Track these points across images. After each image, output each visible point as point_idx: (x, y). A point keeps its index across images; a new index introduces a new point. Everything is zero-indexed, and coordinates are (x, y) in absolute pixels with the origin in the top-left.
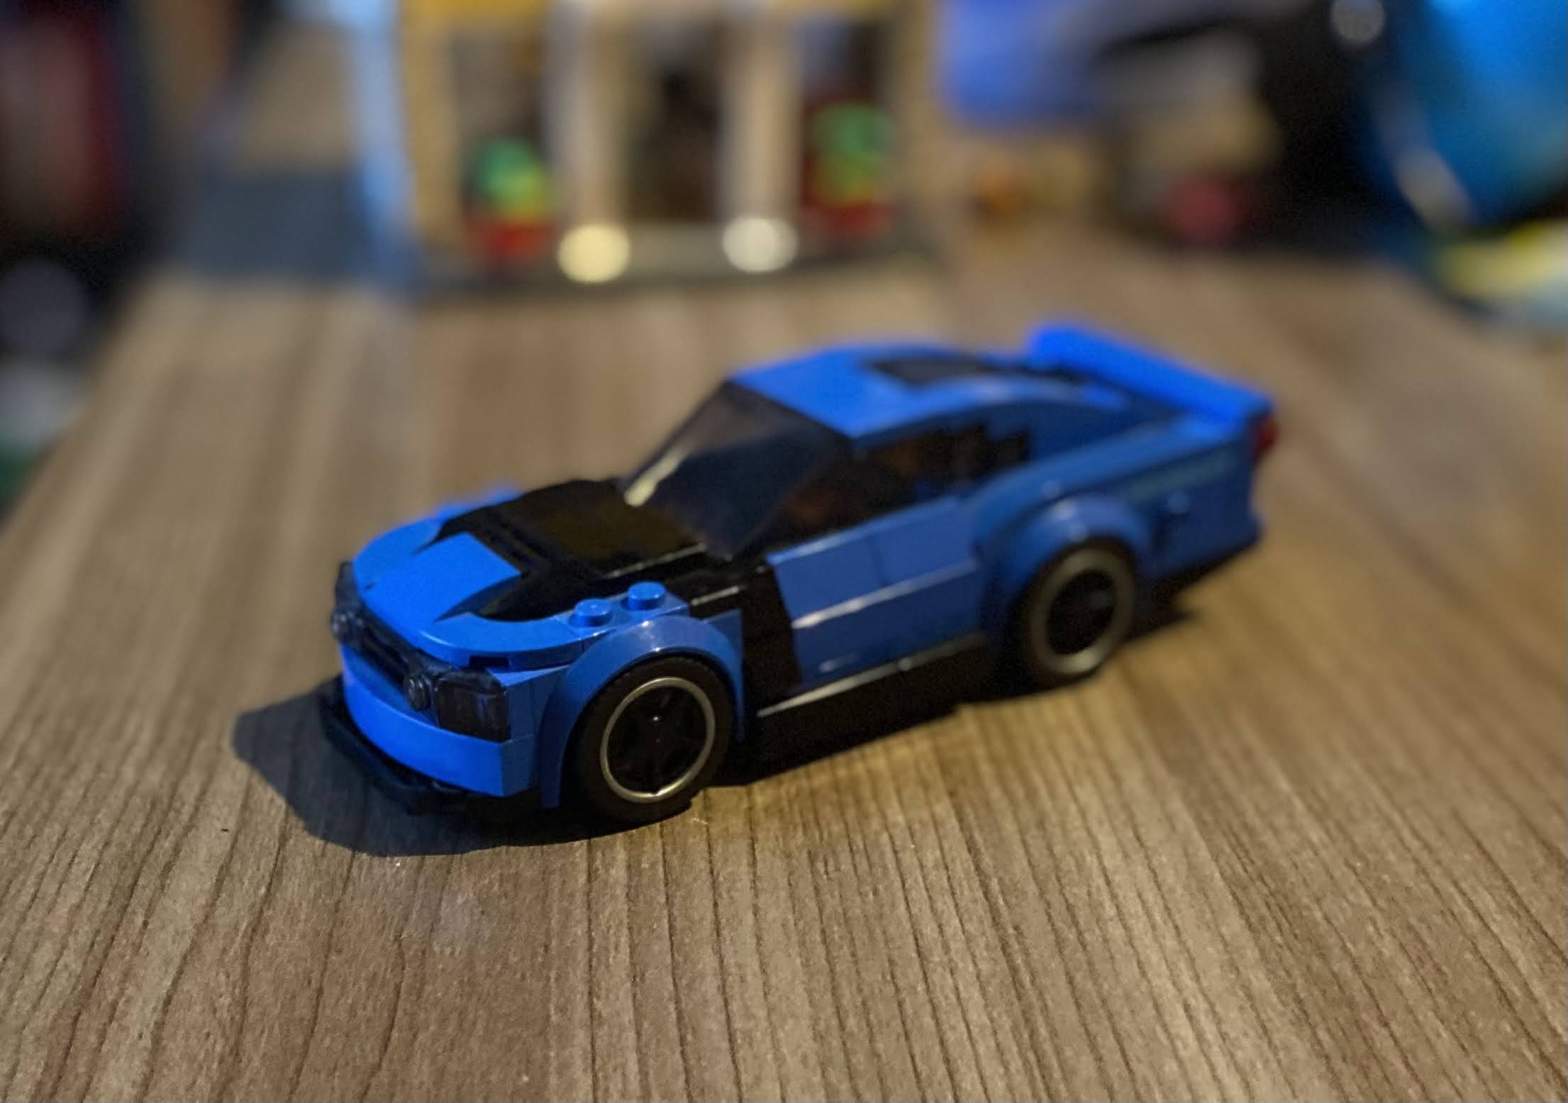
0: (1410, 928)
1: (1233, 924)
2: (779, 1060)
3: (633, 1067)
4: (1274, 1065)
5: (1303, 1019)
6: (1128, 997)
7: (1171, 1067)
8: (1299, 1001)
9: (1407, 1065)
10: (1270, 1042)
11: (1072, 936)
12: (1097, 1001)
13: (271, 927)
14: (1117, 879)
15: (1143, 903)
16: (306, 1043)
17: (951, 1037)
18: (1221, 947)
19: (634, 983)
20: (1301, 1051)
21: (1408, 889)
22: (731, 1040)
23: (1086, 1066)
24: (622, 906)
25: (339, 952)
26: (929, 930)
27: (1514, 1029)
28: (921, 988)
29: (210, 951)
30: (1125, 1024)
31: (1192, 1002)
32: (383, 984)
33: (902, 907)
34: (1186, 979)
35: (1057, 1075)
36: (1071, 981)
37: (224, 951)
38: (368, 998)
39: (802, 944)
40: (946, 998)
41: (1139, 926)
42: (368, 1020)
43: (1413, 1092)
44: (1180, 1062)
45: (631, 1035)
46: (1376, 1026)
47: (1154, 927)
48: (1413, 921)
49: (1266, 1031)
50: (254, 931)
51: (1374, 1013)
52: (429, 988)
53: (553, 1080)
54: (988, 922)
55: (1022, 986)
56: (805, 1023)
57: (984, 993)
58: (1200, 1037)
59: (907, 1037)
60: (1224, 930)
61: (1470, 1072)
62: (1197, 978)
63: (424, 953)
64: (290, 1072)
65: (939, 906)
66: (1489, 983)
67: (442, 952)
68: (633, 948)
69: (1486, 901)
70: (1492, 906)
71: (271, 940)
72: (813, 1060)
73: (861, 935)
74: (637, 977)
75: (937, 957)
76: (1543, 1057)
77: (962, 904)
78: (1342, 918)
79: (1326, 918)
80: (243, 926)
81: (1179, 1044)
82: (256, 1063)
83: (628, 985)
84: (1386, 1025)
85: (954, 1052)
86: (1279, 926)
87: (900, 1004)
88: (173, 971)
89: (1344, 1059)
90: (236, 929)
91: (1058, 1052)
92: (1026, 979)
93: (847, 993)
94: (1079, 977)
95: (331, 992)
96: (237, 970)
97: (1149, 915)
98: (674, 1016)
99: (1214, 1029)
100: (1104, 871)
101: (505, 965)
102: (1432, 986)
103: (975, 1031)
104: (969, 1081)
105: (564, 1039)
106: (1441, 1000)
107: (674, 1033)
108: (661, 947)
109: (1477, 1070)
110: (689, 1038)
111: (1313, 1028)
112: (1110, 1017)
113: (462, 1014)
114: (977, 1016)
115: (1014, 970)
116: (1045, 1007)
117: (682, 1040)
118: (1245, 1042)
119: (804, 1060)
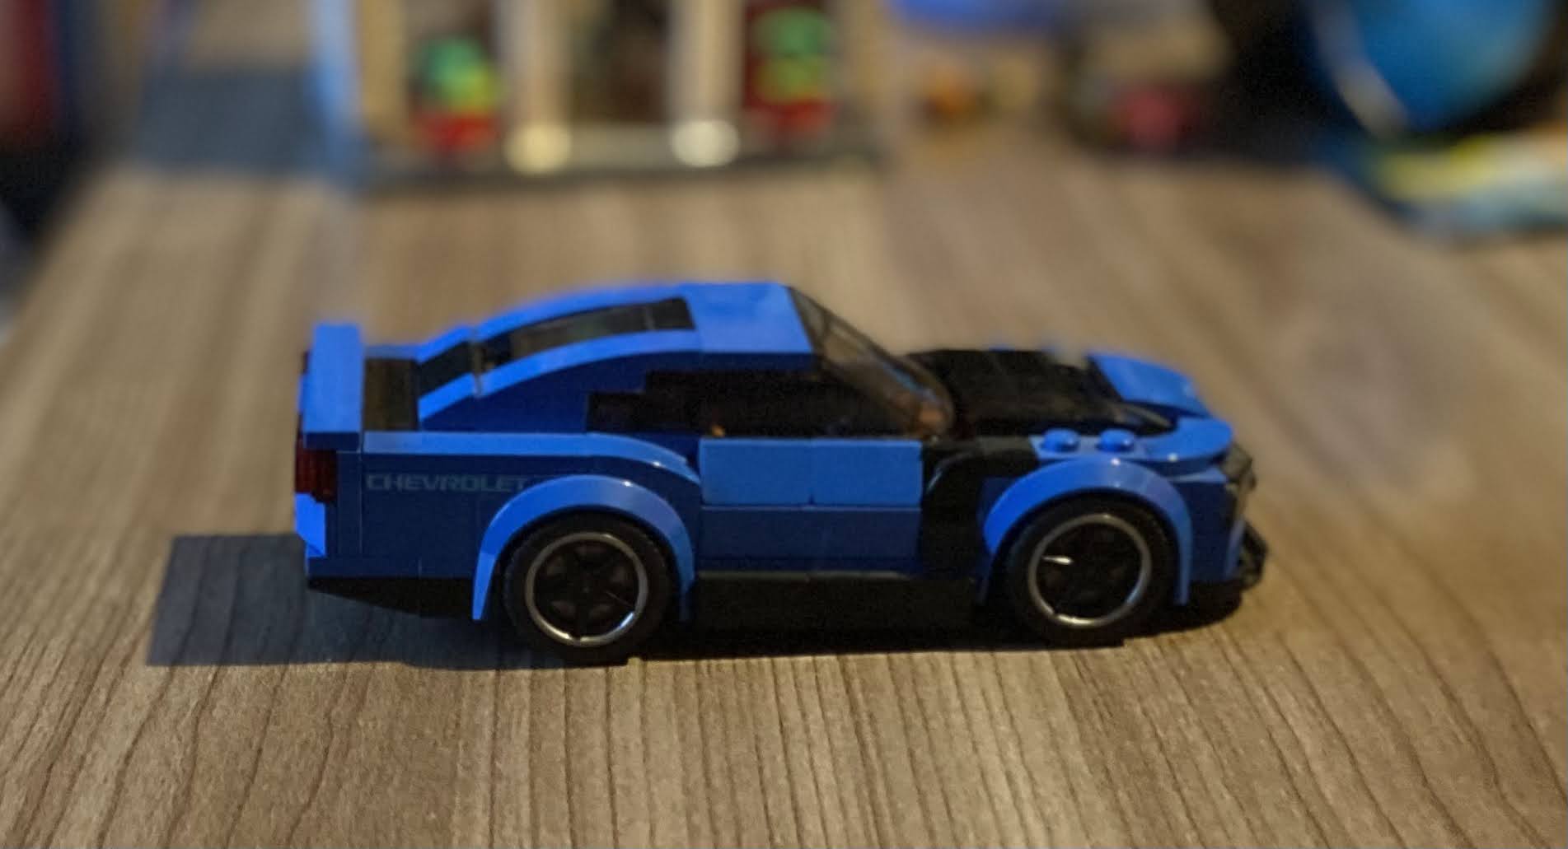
0: (1217, 720)
1: (1061, 715)
2: (652, 807)
3: (525, 811)
4: (1075, 818)
5: (1108, 784)
6: (959, 767)
7: (986, 817)
8: (1107, 771)
9: (1189, 815)
10: (1075, 800)
11: (918, 722)
12: (932, 770)
13: (218, 705)
14: (964, 681)
15: (986, 700)
16: (247, 789)
17: (800, 793)
18: (1047, 731)
19: (531, 750)
20: (1101, 806)
21: (1221, 692)
22: (612, 792)
23: (915, 815)
24: (526, 695)
25: (277, 724)
26: (793, 714)
27: (1288, 793)
28: (780, 758)
29: (164, 722)
30: (954, 786)
31: (1014, 771)
32: (314, 749)
33: (772, 699)
34: (1012, 754)
35: (888, 820)
36: (911, 754)
37: (177, 722)
38: (300, 758)
39: (681, 725)
40: (801, 765)
41: (979, 717)
42: (300, 773)
43: (1190, 837)
44: (995, 813)
45: (526, 789)
46: (1169, 789)
47: (991, 717)
48: (1221, 715)
49: (1072, 791)
50: (203, 707)
51: (1170, 781)
52: (353, 751)
53: (456, 818)
54: (847, 709)
55: (868, 756)
56: (677, 781)
57: (835, 762)
58: (1015, 795)
59: (763, 791)
60: (1053, 720)
61: (1243, 824)
62: (1022, 754)
63: (350, 725)
64: (233, 809)
65: (805, 699)
66: (1275, 760)
67: (366, 725)
68: (533, 724)
69: (1289, 702)
70: (1293, 705)
71: (217, 713)
72: (680, 807)
73: (733, 718)
74: (534, 745)
75: (798, 734)
76: (1309, 815)
77: (825, 696)
78: (1158, 713)
79: (1145, 712)
80: (193, 704)
81: (996, 800)
82: (205, 801)
83: (526, 751)
84: (1179, 790)
85: (802, 803)
86: (1101, 716)
87: (761, 769)
88: (132, 735)
89: (1136, 812)
90: (187, 705)
91: (892, 804)
92: (872, 752)
93: (716, 761)
94: (918, 752)
95: (268, 754)
96: (187, 736)
97: (988, 707)
98: (563, 773)
99: (1029, 790)
100: (955, 674)
101: (421, 735)
102: (1225, 762)
103: (823, 789)
104: (812, 824)
105: (468, 789)
106: (1231, 774)
107: (563, 786)
108: (556, 725)
109: (1248, 822)
110: (576, 790)
111: (1115, 790)
112: (941, 780)
113: (381, 770)
114: (826, 777)
115: (863, 745)
116: (885, 775)
117: (570, 792)
118: (1055, 801)
119: (674, 807)
